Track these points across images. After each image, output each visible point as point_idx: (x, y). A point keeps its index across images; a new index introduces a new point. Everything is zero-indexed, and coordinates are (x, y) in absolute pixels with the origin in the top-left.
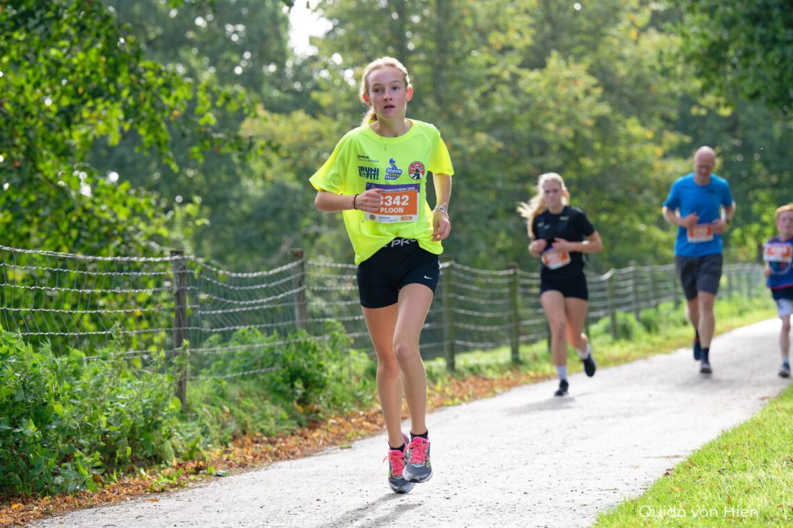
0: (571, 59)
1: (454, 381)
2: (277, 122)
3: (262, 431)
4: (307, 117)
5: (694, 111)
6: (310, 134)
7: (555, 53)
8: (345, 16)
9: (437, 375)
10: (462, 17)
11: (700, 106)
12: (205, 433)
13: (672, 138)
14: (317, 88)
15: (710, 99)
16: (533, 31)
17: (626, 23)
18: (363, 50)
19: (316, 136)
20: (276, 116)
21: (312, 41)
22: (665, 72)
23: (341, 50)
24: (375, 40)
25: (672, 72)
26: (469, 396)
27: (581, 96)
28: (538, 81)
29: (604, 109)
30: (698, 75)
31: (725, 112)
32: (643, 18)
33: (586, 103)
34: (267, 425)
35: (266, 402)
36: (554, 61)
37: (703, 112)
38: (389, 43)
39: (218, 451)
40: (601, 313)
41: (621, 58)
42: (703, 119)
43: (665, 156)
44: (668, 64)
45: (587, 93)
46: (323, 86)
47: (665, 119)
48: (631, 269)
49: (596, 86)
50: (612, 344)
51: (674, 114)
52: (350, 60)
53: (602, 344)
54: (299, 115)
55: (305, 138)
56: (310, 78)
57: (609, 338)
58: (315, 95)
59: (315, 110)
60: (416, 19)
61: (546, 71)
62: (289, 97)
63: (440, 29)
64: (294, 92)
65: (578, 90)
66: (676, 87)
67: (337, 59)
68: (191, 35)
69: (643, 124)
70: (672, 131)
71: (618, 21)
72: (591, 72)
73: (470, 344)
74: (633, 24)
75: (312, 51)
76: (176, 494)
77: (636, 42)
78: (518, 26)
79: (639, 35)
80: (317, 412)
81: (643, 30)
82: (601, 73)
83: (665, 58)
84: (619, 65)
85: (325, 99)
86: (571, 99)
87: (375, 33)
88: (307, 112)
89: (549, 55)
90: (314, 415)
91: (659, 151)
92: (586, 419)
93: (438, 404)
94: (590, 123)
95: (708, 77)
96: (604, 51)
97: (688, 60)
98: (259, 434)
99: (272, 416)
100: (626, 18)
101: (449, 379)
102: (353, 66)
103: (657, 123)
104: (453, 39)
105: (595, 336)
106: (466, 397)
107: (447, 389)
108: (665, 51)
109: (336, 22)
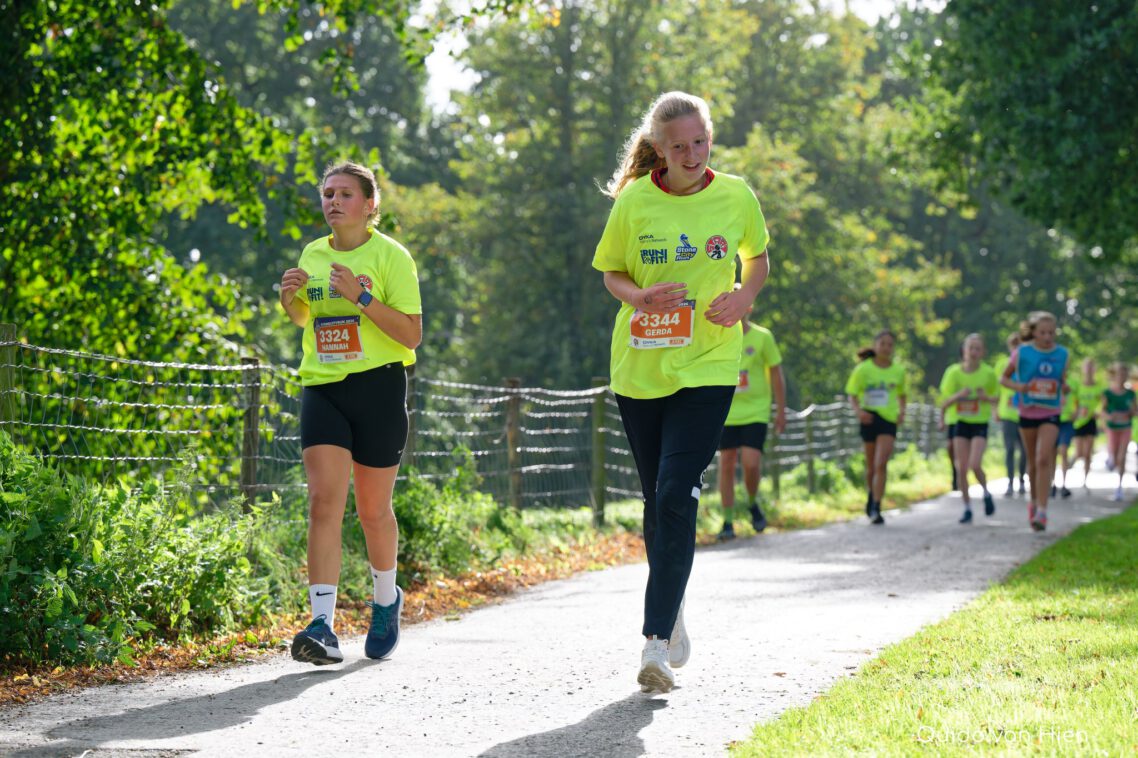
0: (778, 135)
1: (602, 538)
2: (404, 197)
3: (349, 592)
4: (442, 192)
5: (930, 210)
6: (443, 213)
7: (757, 127)
8: (496, 67)
9: (581, 528)
10: (644, 76)
11: (938, 205)
12: (274, 592)
13: (900, 242)
14: (457, 155)
15: (949, 196)
16: (732, 98)
17: (851, 94)
18: (516, 111)
19: (451, 216)
20: (403, 190)
21: (454, 96)
22: (894, 160)
23: (490, 110)
24: (532, 98)
25: (903, 159)
26: (618, 559)
27: (789, 182)
28: (735, 160)
29: (815, 201)
30: (935, 166)
31: (969, 214)
32: (872, 89)
33: (793, 191)
34: (356, 585)
35: (358, 555)
36: (756, 138)
37: (941, 211)
38: (551, 105)
39: (289, 616)
40: (795, 459)
41: (841, 139)
42: (942, 220)
43: (890, 265)
44: (900, 149)
45: (796, 179)
46: (465, 154)
47: (892, 217)
48: (837, 405)
49: (808, 171)
50: (806, 499)
51: (904, 212)
52: (501, 124)
53: (794, 498)
54: (434, 189)
55: (438, 218)
56: (450, 143)
57: (804, 491)
58: (453, 164)
59: (452, 184)
60: (586, 76)
61: (746, 150)
62: (422, 167)
63: (616, 90)
64: (429, 160)
65: (785, 175)
66: (906, 178)
67: (485, 120)
68: (304, 82)
69: (864, 222)
70: (900, 233)
71: (838, 91)
72: (802, 153)
73: (625, 492)
74: (858, 96)
75: (452, 109)
76: (226, 672)
77: (861, 120)
78: (714, 91)
79: (865, 111)
80: (423, 571)
81: (870, 104)
82: (816, 156)
83: (894, 140)
84: (838, 146)
85: (465, 170)
86: (774, 186)
87: (533, 91)
88: (442, 186)
89: (751, 130)
90: (418, 575)
91: (884, 258)
92: (760, 597)
93: (577, 567)
94: (798, 216)
95: (946, 168)
96: (819, 129)
97: (922, 145)
98: (345, 597)
99: (364, 574)
100: (851, 88)
101: (596, 536)
102: (504, 131)
103: (882, 223)
104: (631, 103)
105: (786, 489)
106: (613, 562)
107: (591, 548)
108: (895, 130)
109: (487, 74)
